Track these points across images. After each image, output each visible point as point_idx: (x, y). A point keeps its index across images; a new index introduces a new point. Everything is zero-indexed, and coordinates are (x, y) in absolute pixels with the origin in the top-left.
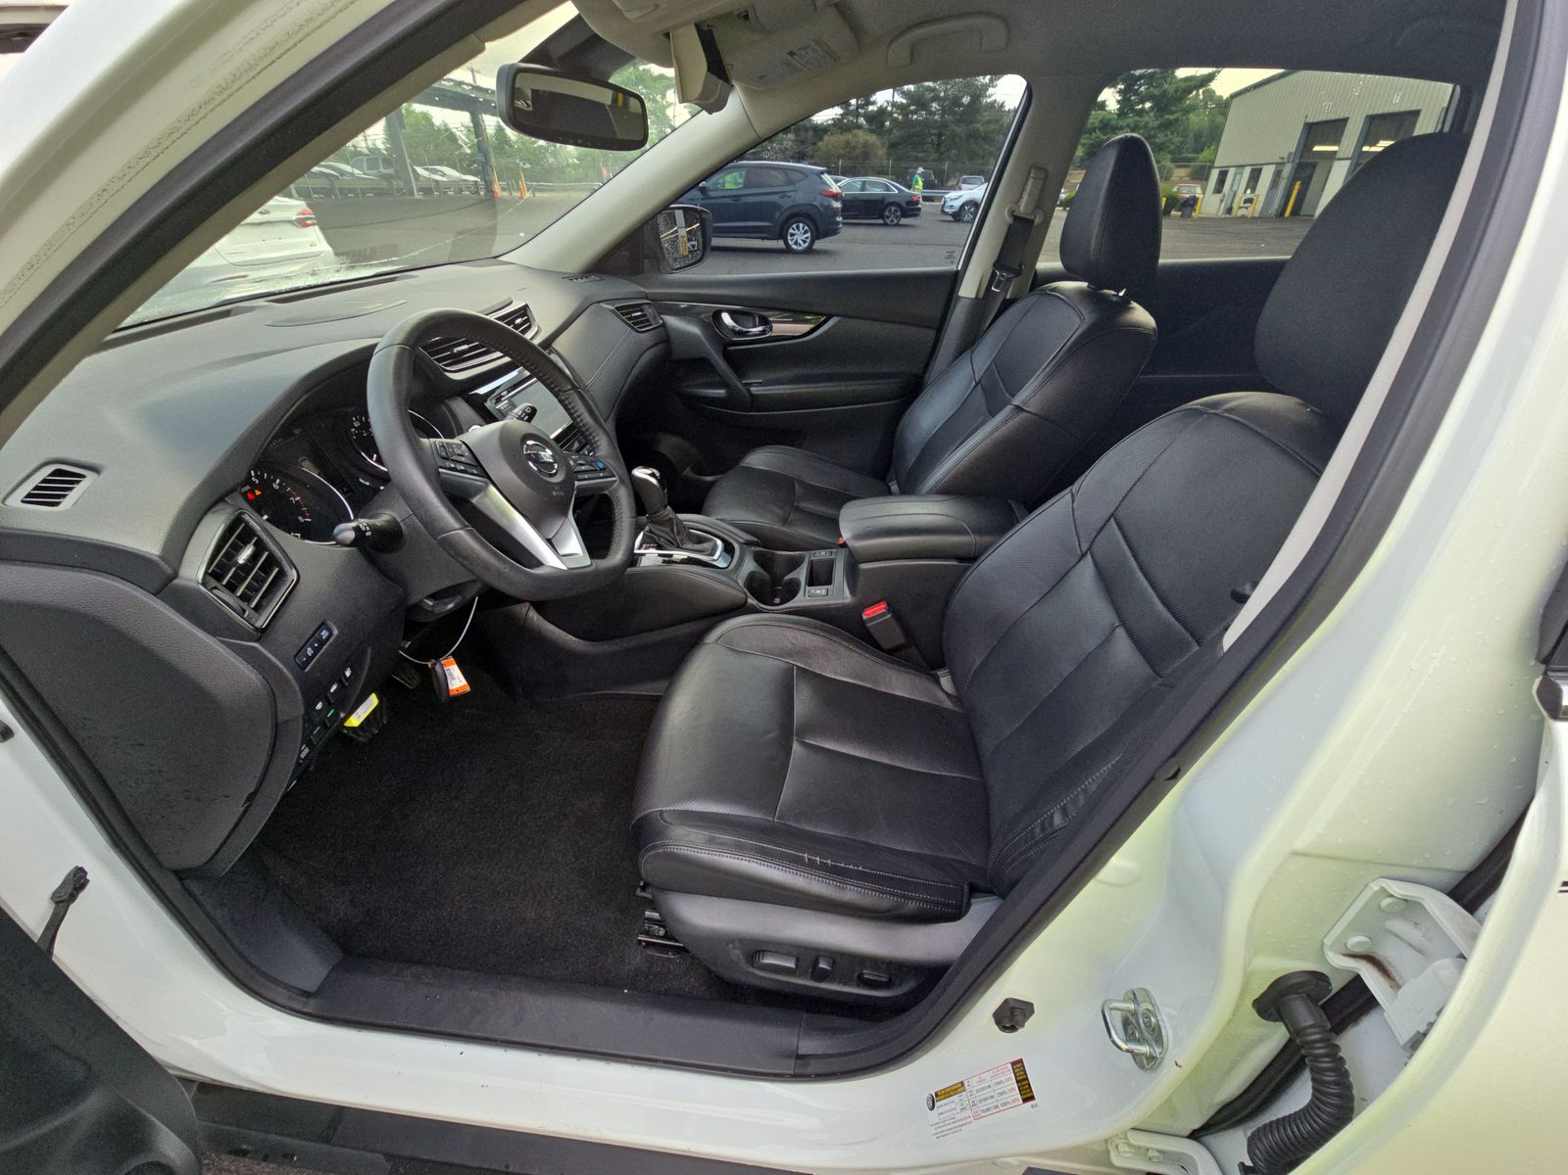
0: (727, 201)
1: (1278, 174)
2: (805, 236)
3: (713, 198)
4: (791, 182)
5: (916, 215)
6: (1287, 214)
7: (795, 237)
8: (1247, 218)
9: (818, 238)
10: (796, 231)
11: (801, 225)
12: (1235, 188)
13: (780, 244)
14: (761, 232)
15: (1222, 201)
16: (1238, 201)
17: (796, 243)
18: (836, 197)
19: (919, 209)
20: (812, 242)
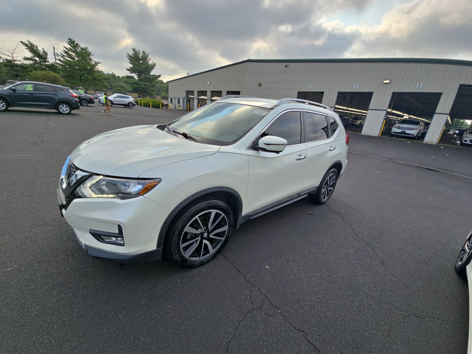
0: (27, 94)
1: (184, 101)
2: (67, 109)
3: (18, 93)
4: (56, 91)
5: (94, 103)
6: (188, 109)
7: (62, 109)
8: (180, 110)
9: (73, 110)
10: (63, 107)
11: (64, 105)
12: (175, 103)
13: (56, 111)
14: (47, 107)
15: (173, 105)
16: (177, 106)
17: (63, 111)
18: (76, 97)
19: (94, 102)
20: (70, 111)
